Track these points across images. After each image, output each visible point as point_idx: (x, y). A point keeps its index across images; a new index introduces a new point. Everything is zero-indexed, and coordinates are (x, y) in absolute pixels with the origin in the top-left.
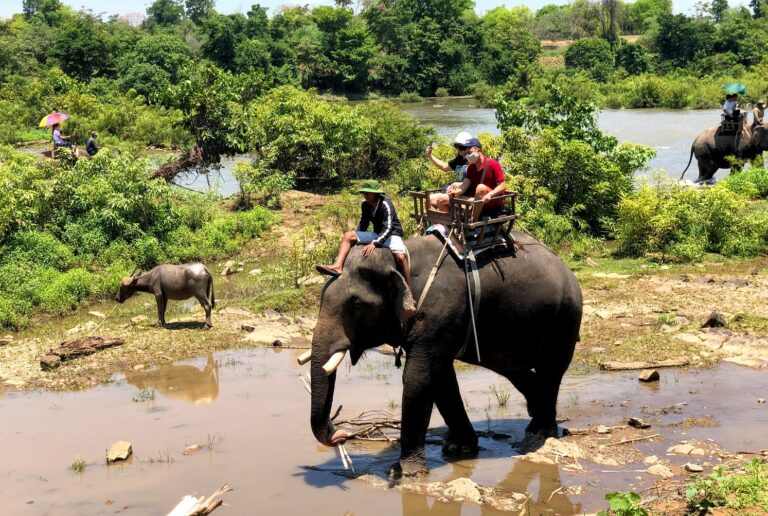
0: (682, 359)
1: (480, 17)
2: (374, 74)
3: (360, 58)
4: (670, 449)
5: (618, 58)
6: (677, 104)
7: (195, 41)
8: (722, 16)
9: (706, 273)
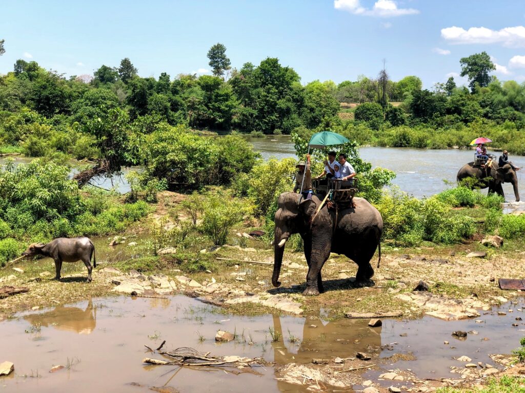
0: (398, 312)
1: (303, 86)
2: (235, 119)
3: (227, 109)
4: (381, 376)
5: (387, 116)
6: (421, 145)
7: (123, 94)
8: (451, 92)
9: (422, 254)
